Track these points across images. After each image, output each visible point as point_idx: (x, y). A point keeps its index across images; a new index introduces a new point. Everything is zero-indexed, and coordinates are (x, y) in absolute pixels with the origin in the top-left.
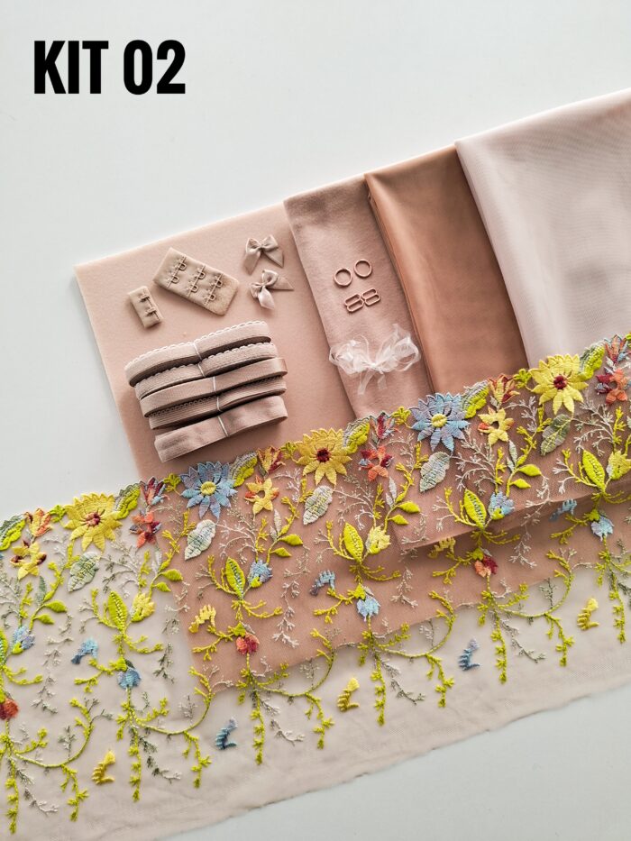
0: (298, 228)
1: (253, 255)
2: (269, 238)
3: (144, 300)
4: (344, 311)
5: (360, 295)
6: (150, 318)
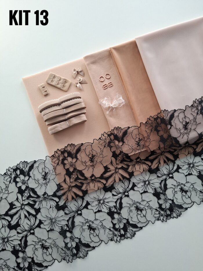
0: (88, 65)
1: (75, 73)
2: (80, 68)
5: (107, 84)
6: (45, 93)
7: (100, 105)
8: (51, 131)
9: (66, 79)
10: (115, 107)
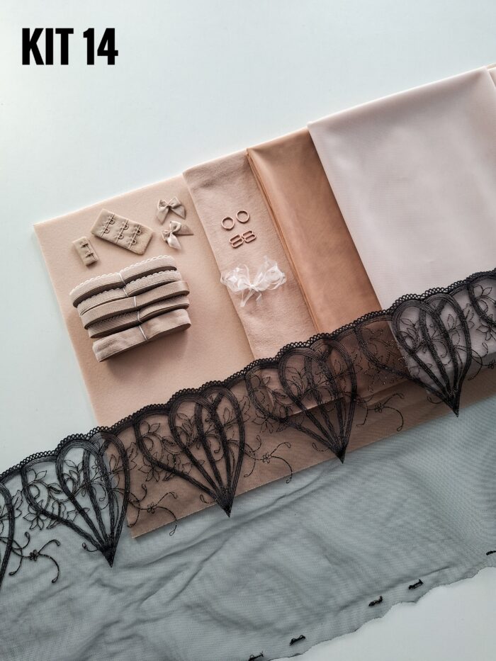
0: (194, 190)
1: (163, 211)
2: (174, 199)
3: (84, 246)
4: (230, 247)
5: (241, 235)
6: (89, 259)
7: (225, 287)
8: (100, 353)
9: (140, 224)
10: (261, 289)
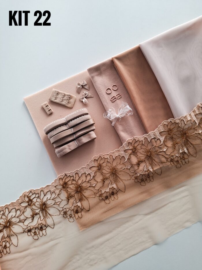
0: (93, 77)
1: (80, 88)
2: (84, 82)
3: (47, 106)
4: (111, 102)
5: (115, 96)
6: (49, 112)
8: (59, 154)
9: (70, 94)
